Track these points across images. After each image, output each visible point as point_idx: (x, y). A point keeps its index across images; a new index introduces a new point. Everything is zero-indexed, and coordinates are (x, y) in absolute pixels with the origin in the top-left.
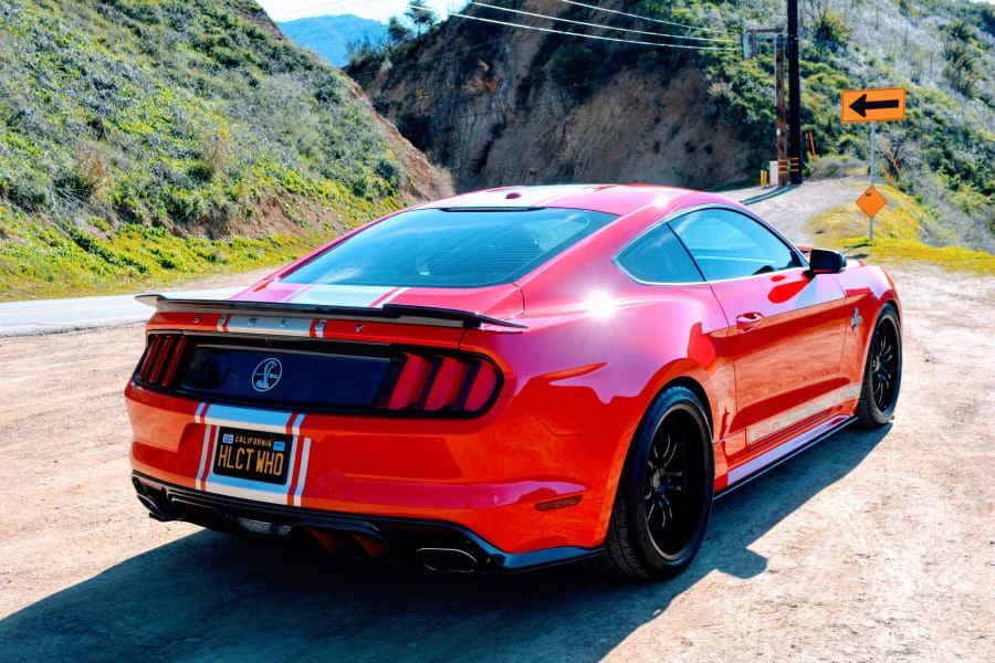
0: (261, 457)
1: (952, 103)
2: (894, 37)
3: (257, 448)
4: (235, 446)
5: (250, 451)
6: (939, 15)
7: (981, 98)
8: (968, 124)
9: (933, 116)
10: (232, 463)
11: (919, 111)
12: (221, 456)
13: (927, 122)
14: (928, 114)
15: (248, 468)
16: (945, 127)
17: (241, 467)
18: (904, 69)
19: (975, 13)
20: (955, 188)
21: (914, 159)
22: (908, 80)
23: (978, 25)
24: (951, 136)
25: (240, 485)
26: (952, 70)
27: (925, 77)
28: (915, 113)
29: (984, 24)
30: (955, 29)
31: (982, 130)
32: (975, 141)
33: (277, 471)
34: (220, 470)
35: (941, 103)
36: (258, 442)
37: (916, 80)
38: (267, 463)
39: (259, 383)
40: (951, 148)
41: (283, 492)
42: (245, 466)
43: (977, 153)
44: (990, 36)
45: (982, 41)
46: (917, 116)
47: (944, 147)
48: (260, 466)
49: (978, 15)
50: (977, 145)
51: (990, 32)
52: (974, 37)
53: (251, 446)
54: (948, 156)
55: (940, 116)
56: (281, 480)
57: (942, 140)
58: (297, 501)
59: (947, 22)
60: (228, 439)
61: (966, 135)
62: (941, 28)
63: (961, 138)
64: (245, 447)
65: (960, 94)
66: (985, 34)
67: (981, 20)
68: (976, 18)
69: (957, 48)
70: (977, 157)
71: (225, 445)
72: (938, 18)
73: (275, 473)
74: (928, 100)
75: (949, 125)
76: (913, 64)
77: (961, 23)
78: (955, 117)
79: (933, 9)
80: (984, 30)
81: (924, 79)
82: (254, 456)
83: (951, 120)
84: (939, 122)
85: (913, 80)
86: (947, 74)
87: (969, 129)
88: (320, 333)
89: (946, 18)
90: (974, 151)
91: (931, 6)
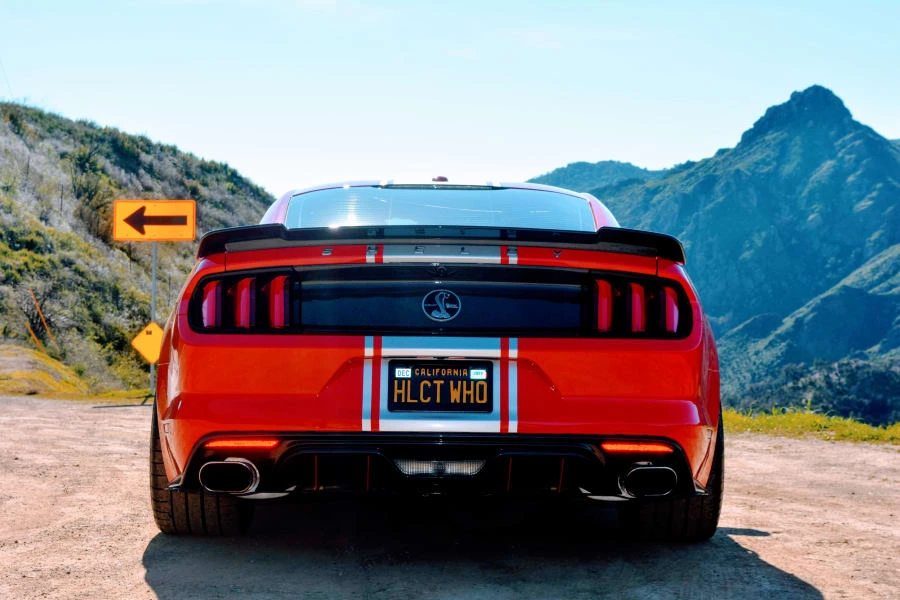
0: (456, 387)
1: (93, 251)
2: (11, 161)
3: (447, 379)
4: (416, 380)
5: (439, 383)
6: (58, 138)
7: (122, 249)
8: (117, 279)
9: (74, 267)
10: (415, 397)
11: (55, 258)
12: (397, 391)
13: (66, 273)
14: (67, 263)
15: (438, 400)
16: (90, 282)
17: (429, 399)
18: (29, 203)
19: (102, 140)
20: (110, 361)
21: (62, 318)
22: (36, 219)
23: (108, 156)
24: (97, 294)
26: (87, 209)
27: (55, 215)
28: (50, 260)
29: (114, 156)
30: (80, 159)
31: (133, 288)
32: (126, 302)
33: (481, 398)
34: (396, 407)
35: (80, 250)
36: (447, 372)
37: (44, 218)
38: (465, 392)
39: (435, 314)
40: (98, 308)
41: (492, 419)
42: (434, 398)
43: (130, 317)
44: (123, 171)
45: (114, 177)
46: (54, 266)
47: (90, 308)
48: (455, 396)
49: (106, 144)
50: (129, 307)
51: (122, 167)
52: (103, 171)
53: (439, 377)
54: (96, 319)
55: (83, 268)
56: (487, 408)
57: (88, 299)
58: (513, 427)
59: (69, 149)
60: (404, 373)
61: (116, 293)
62: (63, 156)
63: (109, 297)
64: (431, 379)
65: (99, 242)
66: (117, 168)
67: (110, 150)
68: (106, 147)
69: (89, 183)
70: (131, 323)
71: (400, 380)
72: (58, 143)
73: (478, 401)
74: (64, 245)
75: (94, 279)
76: (38, 198)
77: (88, 151)
78: (100, 269)
79: (50, 130)
80: (115, 163)
81: (54, 218)
82: (445, 387)
83: (96, 274)
84: (82, 274)
85: (41, 219)
86: (80, 215)
87: (118, 286)
88: (513, 260)
89: (68, 144)
90: (127, 315)
91: (47, 126)
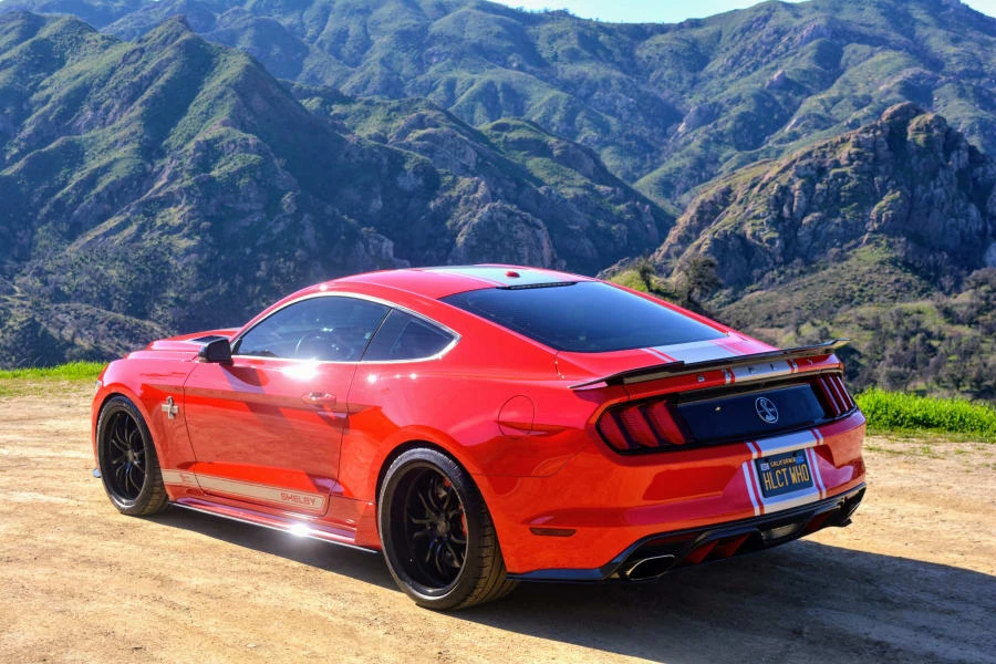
0: (792, 471)
3: (788, 466)
4: (773, 470)
5: (784, 470)
10: (776, 484)
12: (766, 481)
15: (787, 484)
17: (782, 485)
25: (783, 499)
33: (805, 478)
36: (786, 461)
38: (798, 474)
41: (814, 491)
42: (785, 483)
48: (794, 479)
53: (783, 466)
56: (809, 484)
58: (824, 494)
64: (780, 468)
71: (765, 472)
82: (788, 472)
